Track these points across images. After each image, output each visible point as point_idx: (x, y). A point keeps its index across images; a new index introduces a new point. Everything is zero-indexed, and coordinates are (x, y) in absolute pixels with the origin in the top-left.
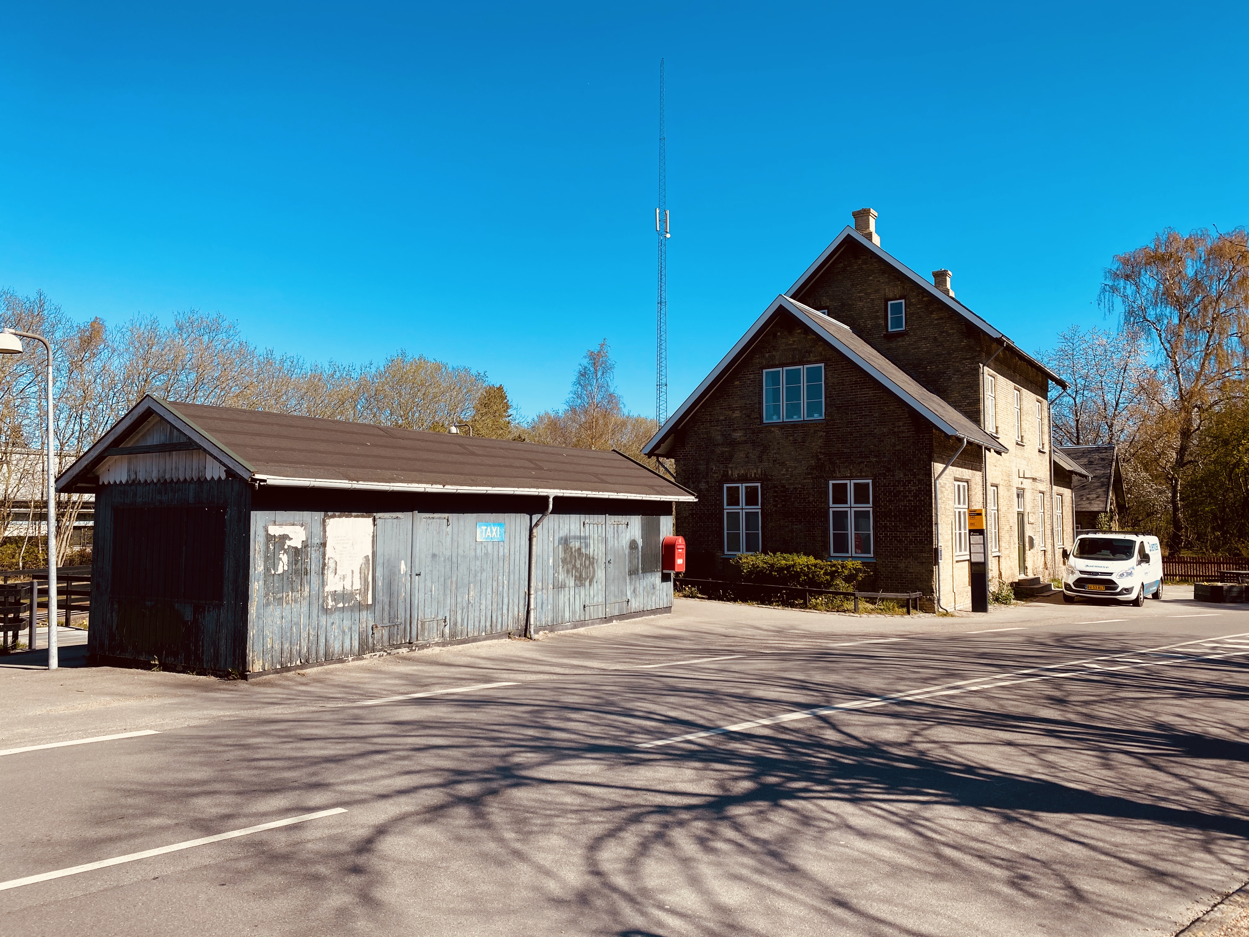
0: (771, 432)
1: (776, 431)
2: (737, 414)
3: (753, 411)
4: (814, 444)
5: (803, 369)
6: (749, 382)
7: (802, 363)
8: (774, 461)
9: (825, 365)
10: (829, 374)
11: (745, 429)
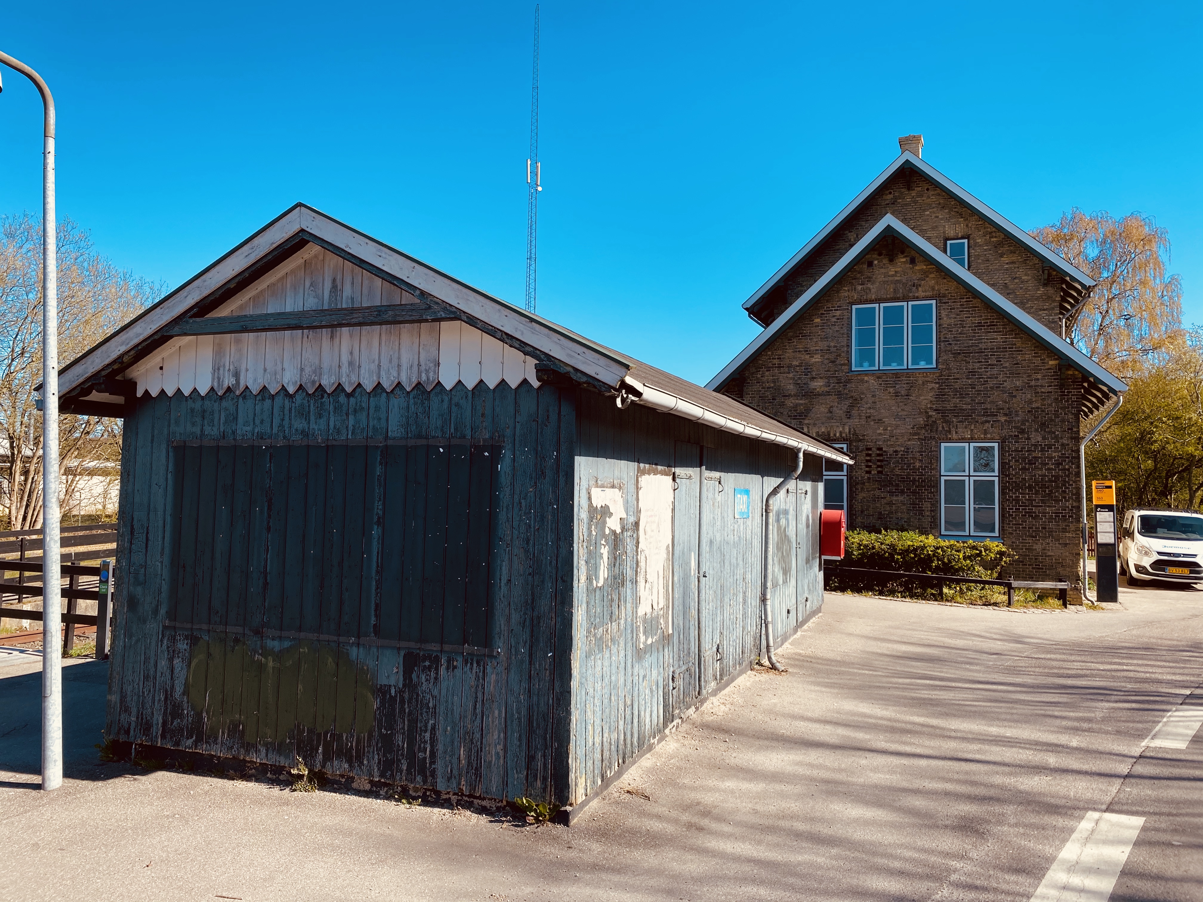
0: (862, 381)
1: (872, 381)
2: (817, 359)
3: (840, 355)
4: (922, 398)
5: (907, 307)
6: (834, 320)
7: (906, 299)
8: (868, 417)
9: (937, 303)
10: (944, 313)
11: (828, 378)
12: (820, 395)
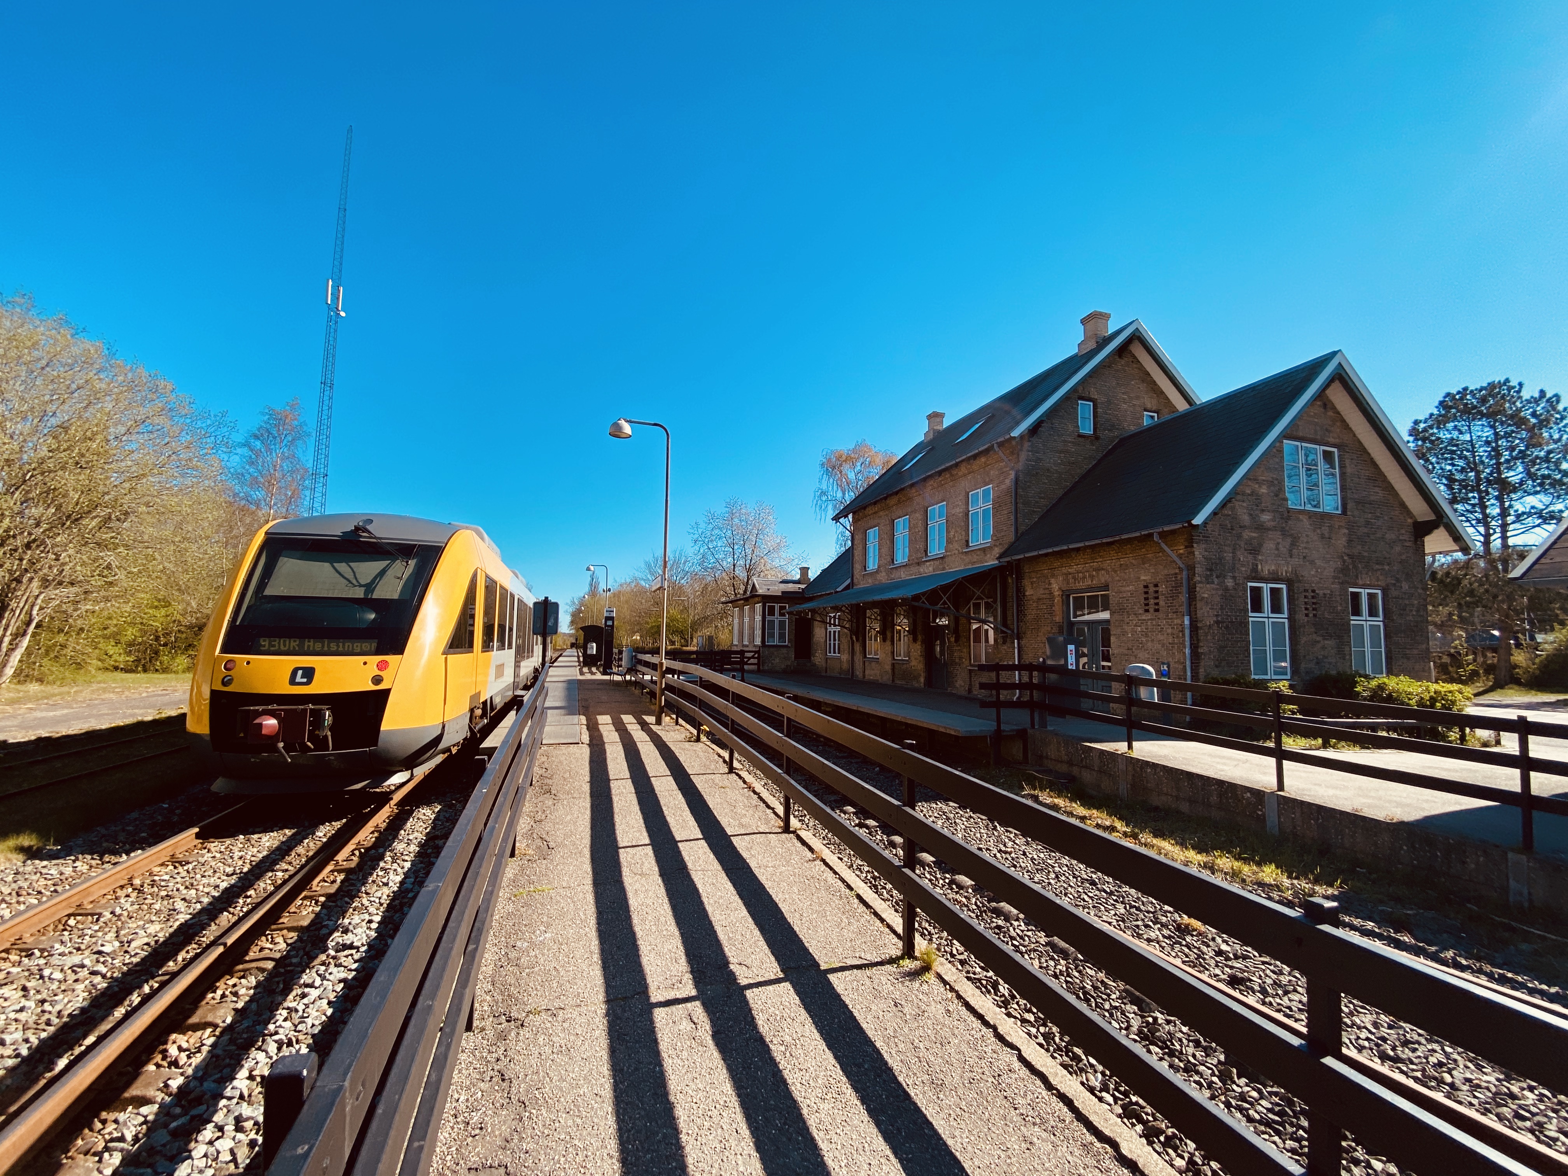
0: (1298, 519)
4: (1339, 542)
8: (1305, 557)
9: (1339, 451)
10: (1347, 462)
11: (1273, 511)
12: (1269, 529)
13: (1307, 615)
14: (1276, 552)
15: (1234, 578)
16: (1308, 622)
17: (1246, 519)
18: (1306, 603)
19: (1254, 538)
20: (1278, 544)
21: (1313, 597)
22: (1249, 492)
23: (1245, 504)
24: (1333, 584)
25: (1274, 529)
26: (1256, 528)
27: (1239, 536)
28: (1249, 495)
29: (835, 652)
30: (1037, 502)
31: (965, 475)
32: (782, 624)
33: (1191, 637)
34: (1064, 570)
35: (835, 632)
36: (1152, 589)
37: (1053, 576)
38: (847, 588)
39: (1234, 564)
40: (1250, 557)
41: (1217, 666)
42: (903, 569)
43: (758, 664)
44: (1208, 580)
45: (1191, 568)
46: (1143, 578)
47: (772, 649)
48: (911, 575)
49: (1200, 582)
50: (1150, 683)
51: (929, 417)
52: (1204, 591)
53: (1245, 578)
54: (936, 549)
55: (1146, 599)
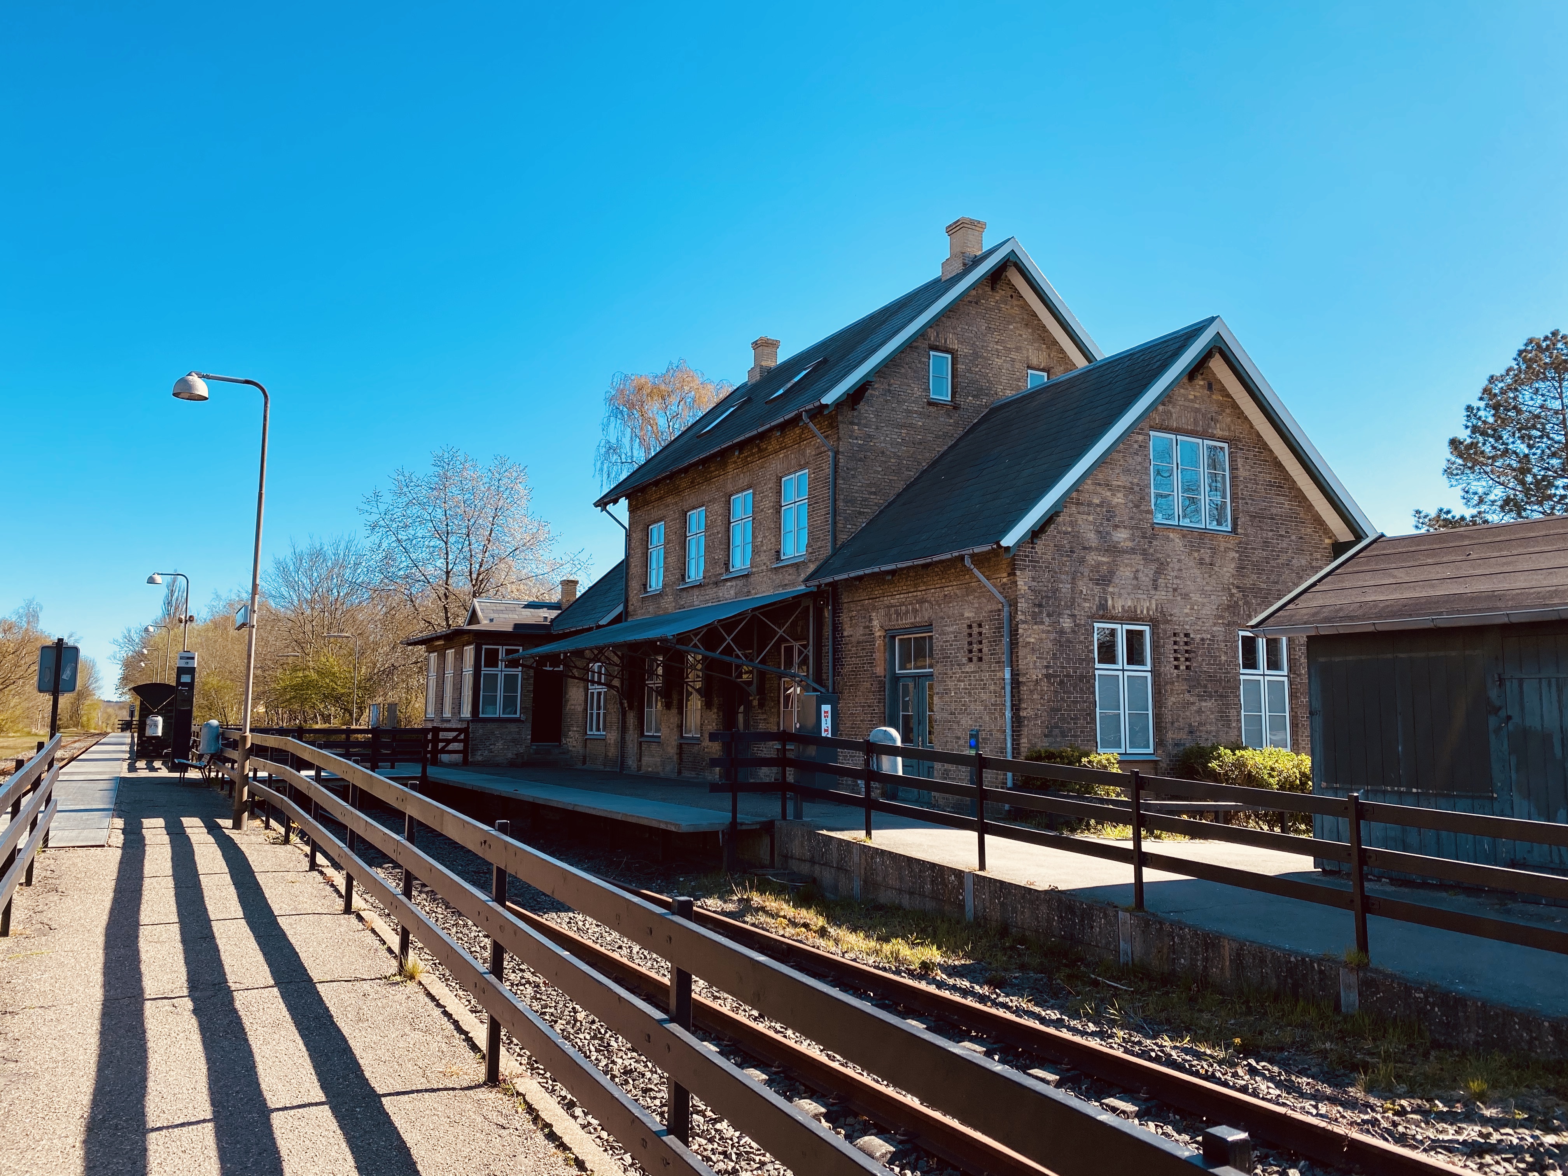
0: (1165, 538)
1: (1175, 539)
4: (1225, 569)
5: (1203, 447)
7: (1203, 435)
8: (1175, 590)
9: (1230, 448)
10: (1240, 462)
11: (1132, 528)
12: (1125, 552)
13: (1177, 667)
14: (1135, 582)
15: (1073, 616)
16: (1178, 676)
17: (1092, 538)
18: (1175, 651)
19: (1103, 563)
20: (1137, 571)
21: (1186, 643)
22: (1097, 501)
23: (1091, 518)
24: (1215, 624)
25: (1133, 551)
26: (1106, 551)
27: (1082, 561)
28: (1097, 505)
29: (598, 729)
30: (866, 500)
31: (776, 452)
32: (510, 681)
33: (1012, 696)
34: (887, 601)
35: (599, 694)
36: (976, 630)
37: (875, 608)
38: (618, 620)
39: (1074, 598)
40: (1097, 589)
41: (1046, 736)
42: (696, 592)
43: (464, 752)
44: (1036, 619)
45: (1013, 604)
46: (966, 615)
47: (490, 726)
48: (707, 601)
49: (1025, 622)
50: (893, 751)
51: (756, 345)
52: (1029, 634)
53: (1088, 617)
54: (740, 561)
55: (970, 643)
